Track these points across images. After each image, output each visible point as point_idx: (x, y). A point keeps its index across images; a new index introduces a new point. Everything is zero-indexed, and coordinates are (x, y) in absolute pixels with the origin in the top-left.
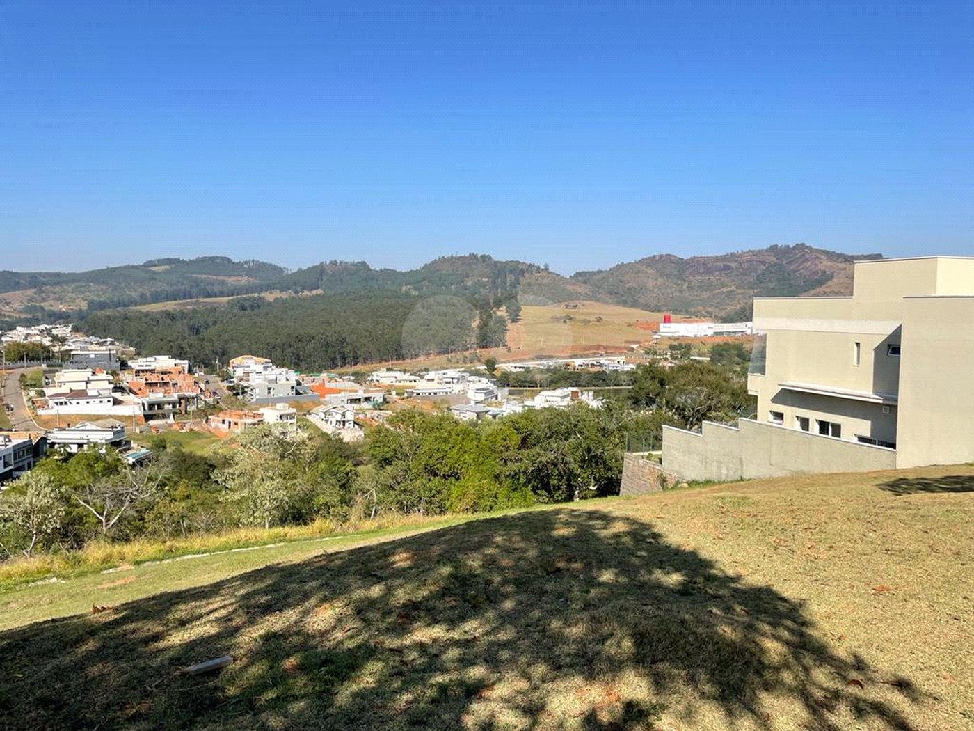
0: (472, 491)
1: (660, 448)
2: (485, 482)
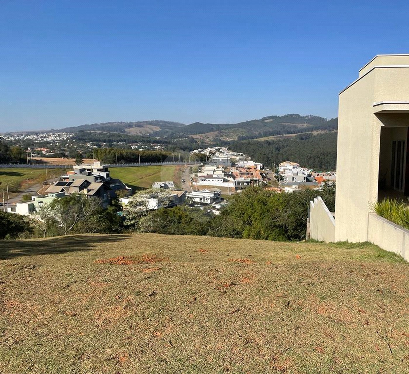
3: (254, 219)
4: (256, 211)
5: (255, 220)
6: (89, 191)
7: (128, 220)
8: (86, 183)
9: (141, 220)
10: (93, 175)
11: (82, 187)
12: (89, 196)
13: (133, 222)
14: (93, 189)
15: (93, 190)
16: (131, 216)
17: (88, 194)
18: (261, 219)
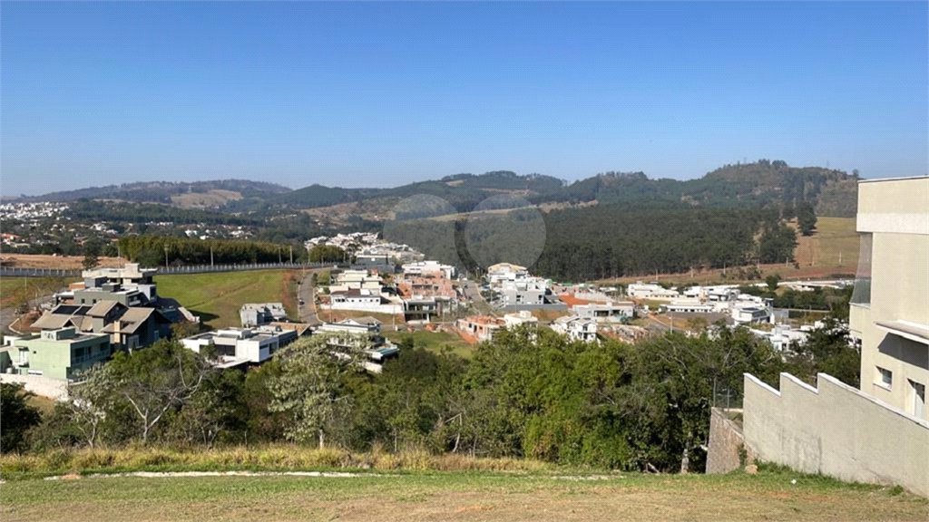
0: (550, 432)
1: (741, 406)
2: (569, 422)
3: (548, 399)
4: (550, 382)
5: (551, 401)
6: (124, 325)
7: (278, 401)
8: (117, 308)
9: (309, 402)
10: (123, 290)
11: (110, 317)
12: (124, 336)
13: (289, 405)
14: (133, 320)
15: (133, 323)
16: (284, 392)
17: (124, 331)
18: (564, 399)
